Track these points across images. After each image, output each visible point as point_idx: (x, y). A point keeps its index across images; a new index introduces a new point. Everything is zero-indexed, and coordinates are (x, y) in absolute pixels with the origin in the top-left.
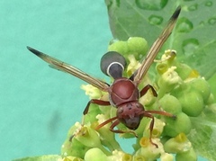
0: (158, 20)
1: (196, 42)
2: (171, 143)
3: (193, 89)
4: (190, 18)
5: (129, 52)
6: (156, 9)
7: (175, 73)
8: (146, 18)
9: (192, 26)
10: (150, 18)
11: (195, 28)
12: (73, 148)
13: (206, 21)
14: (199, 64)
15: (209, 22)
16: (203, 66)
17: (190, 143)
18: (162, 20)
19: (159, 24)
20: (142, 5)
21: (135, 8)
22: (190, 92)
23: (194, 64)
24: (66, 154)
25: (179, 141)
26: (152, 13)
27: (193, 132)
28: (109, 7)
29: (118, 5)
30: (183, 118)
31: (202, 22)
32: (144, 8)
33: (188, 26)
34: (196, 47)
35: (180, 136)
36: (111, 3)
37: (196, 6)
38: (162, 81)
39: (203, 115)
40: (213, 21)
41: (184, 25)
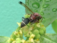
0: (36, 11)
1: (44, 18)
2: (35, 40)
3: (42, 29)
4: (44, 12)
6: (36, 8)
8: (34, 10)
10: (35, 10)
11: (44, 15)
13: (47, 14)
14: (44, 23)
15: (48, 14)
16: (44, 24)
17: (39, 41)
18: (37, 11)
19: (36, 12)
20: (33, 6)
21: (32, 7)
24: (11, 38)
25: (37, 40)
27: (40, 39)
29: (28, 5)
30: (39, 35)
31: (46, 14)
32: (34, 7)
33: (43, 14)
35: (38, 39)
37: (46, 10)
39: (43, 35)
40: (49, 14)
41: (42, 13)
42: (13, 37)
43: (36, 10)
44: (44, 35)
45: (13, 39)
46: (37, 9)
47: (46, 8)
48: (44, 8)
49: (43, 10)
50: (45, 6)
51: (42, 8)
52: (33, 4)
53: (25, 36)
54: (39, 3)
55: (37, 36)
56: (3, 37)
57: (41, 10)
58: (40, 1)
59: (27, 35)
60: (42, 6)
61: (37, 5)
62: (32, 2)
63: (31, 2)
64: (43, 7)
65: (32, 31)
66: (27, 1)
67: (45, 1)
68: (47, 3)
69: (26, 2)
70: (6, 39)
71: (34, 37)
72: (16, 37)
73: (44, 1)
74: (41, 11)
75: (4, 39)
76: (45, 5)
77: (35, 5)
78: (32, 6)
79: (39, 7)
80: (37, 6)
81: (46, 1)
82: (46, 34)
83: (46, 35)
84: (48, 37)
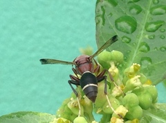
0: (128, 40)
1: (150, 60)
3: (147, 92)
4: (149, 44)
5: (112, 59)
6: (128, 33)
7: (138, 80)
8: (120, 37)
9: (149, 49)
10: (123, 38)
11: (151, 50)
12: (65, 113)
13: (159, 48)
14: (150, 75)
15: (161, 49)
16: (151, 77)
19: (128, 43)
20: (119, 27)
21: (114, 29)
22: (145, 93)
23: (147, 74)
24: (59, 116)
26: (125, 34)
27: (142, 119)
28: (97, 24)
29: (103, 24)
30: (139, 109)
32: (120, 30)
33: (146, 48)
34: (150, 63)
35: (135, 120)
36: (99, 21)
38: (129, 83)
39: (150, 109)
40: (163, 49)
41: (144, 47)
42: (66, 116)
43: (126, 39)
44: (152, 108)
45: (65, 120)
46: (129, 36)
47: (154, 31)
48: (149, 31)
49: (145, 38)
50: (153, 26)
51: (142, 32)
52: (116, 22)
53: (99, 111)
54: (135, 17)
55: (132, 111)
56: (36, 114)
57: (141, 38)
58: (138, 13)
59: (104, 107)
60: (143, 27)
61: (130, 25)
62: (116, 16)
63: (111, 14)
64: (146, 27)
65: (117, 97)
66: (101, 13)
67: (151, 13)
68: (156, 18)
69: (98, 16)
70: (43, 119)
71: (125, 114)
72: (72, 114)
73: (148, 12)
74: (140, 40)
75: (39, 119)
76: (151, 23)
77: (124, 24)
78: (116, 25)
79: (134, 30)
80: (130, 28)
81: (153, 12)
82: (157, 105)
83: (158, 107)
84: (163, 113)
